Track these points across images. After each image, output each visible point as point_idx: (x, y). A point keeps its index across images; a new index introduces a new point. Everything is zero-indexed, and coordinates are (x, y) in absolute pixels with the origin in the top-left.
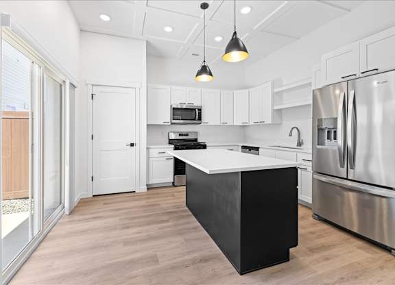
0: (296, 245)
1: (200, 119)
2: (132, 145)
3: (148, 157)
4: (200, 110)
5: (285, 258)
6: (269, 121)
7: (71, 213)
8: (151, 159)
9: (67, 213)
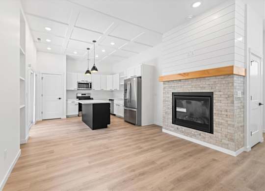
0: (109, 124)
1: (91, 87)
2: (60, 99)
3: (67, 104)
4: (91, 84)
5: (106, 127)
6: (118, 89)
7: (36, 124)
8: (68, 105)
9: (34, 123)
